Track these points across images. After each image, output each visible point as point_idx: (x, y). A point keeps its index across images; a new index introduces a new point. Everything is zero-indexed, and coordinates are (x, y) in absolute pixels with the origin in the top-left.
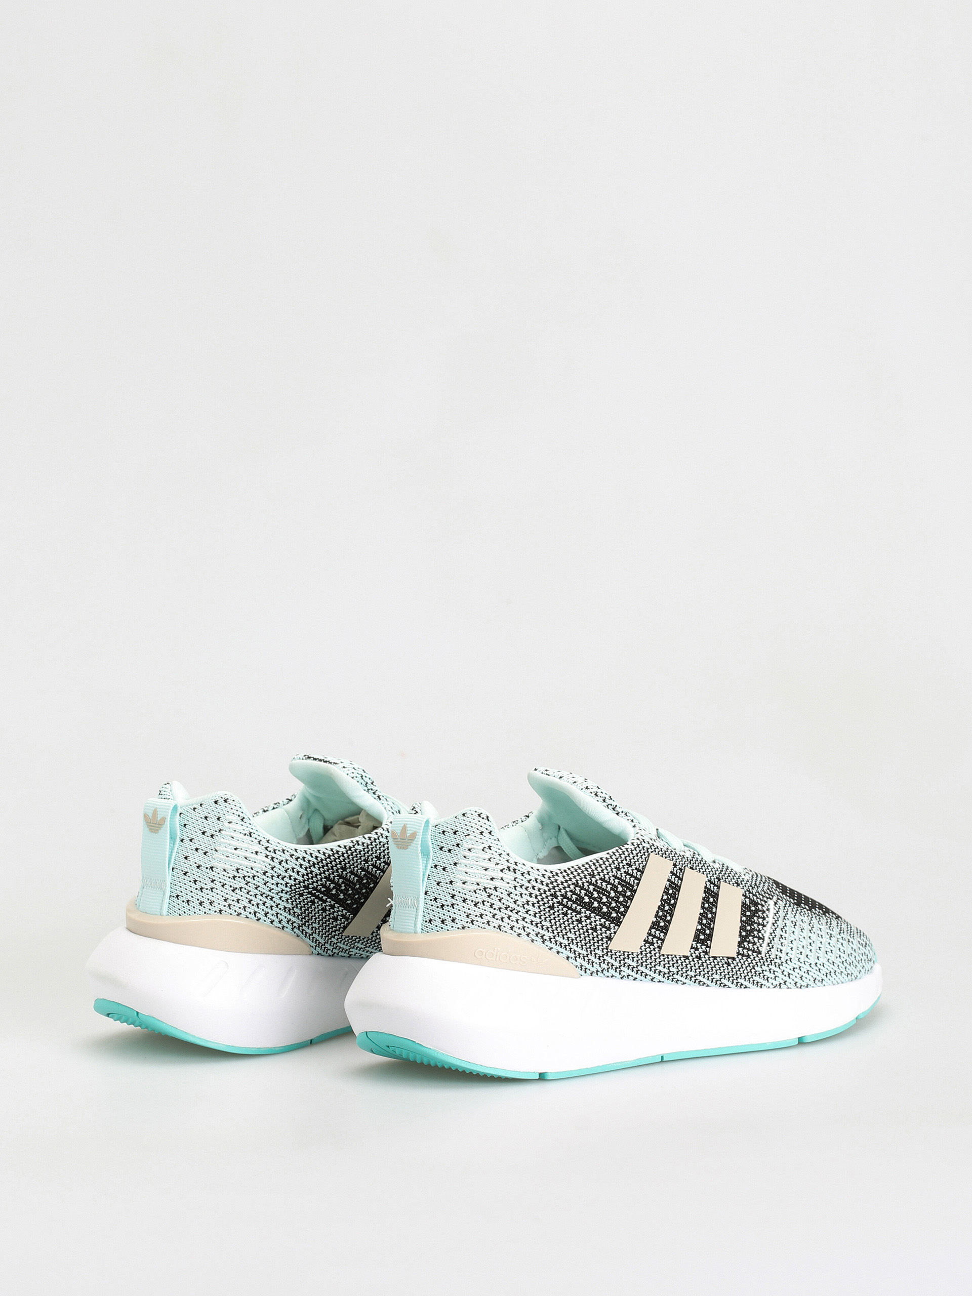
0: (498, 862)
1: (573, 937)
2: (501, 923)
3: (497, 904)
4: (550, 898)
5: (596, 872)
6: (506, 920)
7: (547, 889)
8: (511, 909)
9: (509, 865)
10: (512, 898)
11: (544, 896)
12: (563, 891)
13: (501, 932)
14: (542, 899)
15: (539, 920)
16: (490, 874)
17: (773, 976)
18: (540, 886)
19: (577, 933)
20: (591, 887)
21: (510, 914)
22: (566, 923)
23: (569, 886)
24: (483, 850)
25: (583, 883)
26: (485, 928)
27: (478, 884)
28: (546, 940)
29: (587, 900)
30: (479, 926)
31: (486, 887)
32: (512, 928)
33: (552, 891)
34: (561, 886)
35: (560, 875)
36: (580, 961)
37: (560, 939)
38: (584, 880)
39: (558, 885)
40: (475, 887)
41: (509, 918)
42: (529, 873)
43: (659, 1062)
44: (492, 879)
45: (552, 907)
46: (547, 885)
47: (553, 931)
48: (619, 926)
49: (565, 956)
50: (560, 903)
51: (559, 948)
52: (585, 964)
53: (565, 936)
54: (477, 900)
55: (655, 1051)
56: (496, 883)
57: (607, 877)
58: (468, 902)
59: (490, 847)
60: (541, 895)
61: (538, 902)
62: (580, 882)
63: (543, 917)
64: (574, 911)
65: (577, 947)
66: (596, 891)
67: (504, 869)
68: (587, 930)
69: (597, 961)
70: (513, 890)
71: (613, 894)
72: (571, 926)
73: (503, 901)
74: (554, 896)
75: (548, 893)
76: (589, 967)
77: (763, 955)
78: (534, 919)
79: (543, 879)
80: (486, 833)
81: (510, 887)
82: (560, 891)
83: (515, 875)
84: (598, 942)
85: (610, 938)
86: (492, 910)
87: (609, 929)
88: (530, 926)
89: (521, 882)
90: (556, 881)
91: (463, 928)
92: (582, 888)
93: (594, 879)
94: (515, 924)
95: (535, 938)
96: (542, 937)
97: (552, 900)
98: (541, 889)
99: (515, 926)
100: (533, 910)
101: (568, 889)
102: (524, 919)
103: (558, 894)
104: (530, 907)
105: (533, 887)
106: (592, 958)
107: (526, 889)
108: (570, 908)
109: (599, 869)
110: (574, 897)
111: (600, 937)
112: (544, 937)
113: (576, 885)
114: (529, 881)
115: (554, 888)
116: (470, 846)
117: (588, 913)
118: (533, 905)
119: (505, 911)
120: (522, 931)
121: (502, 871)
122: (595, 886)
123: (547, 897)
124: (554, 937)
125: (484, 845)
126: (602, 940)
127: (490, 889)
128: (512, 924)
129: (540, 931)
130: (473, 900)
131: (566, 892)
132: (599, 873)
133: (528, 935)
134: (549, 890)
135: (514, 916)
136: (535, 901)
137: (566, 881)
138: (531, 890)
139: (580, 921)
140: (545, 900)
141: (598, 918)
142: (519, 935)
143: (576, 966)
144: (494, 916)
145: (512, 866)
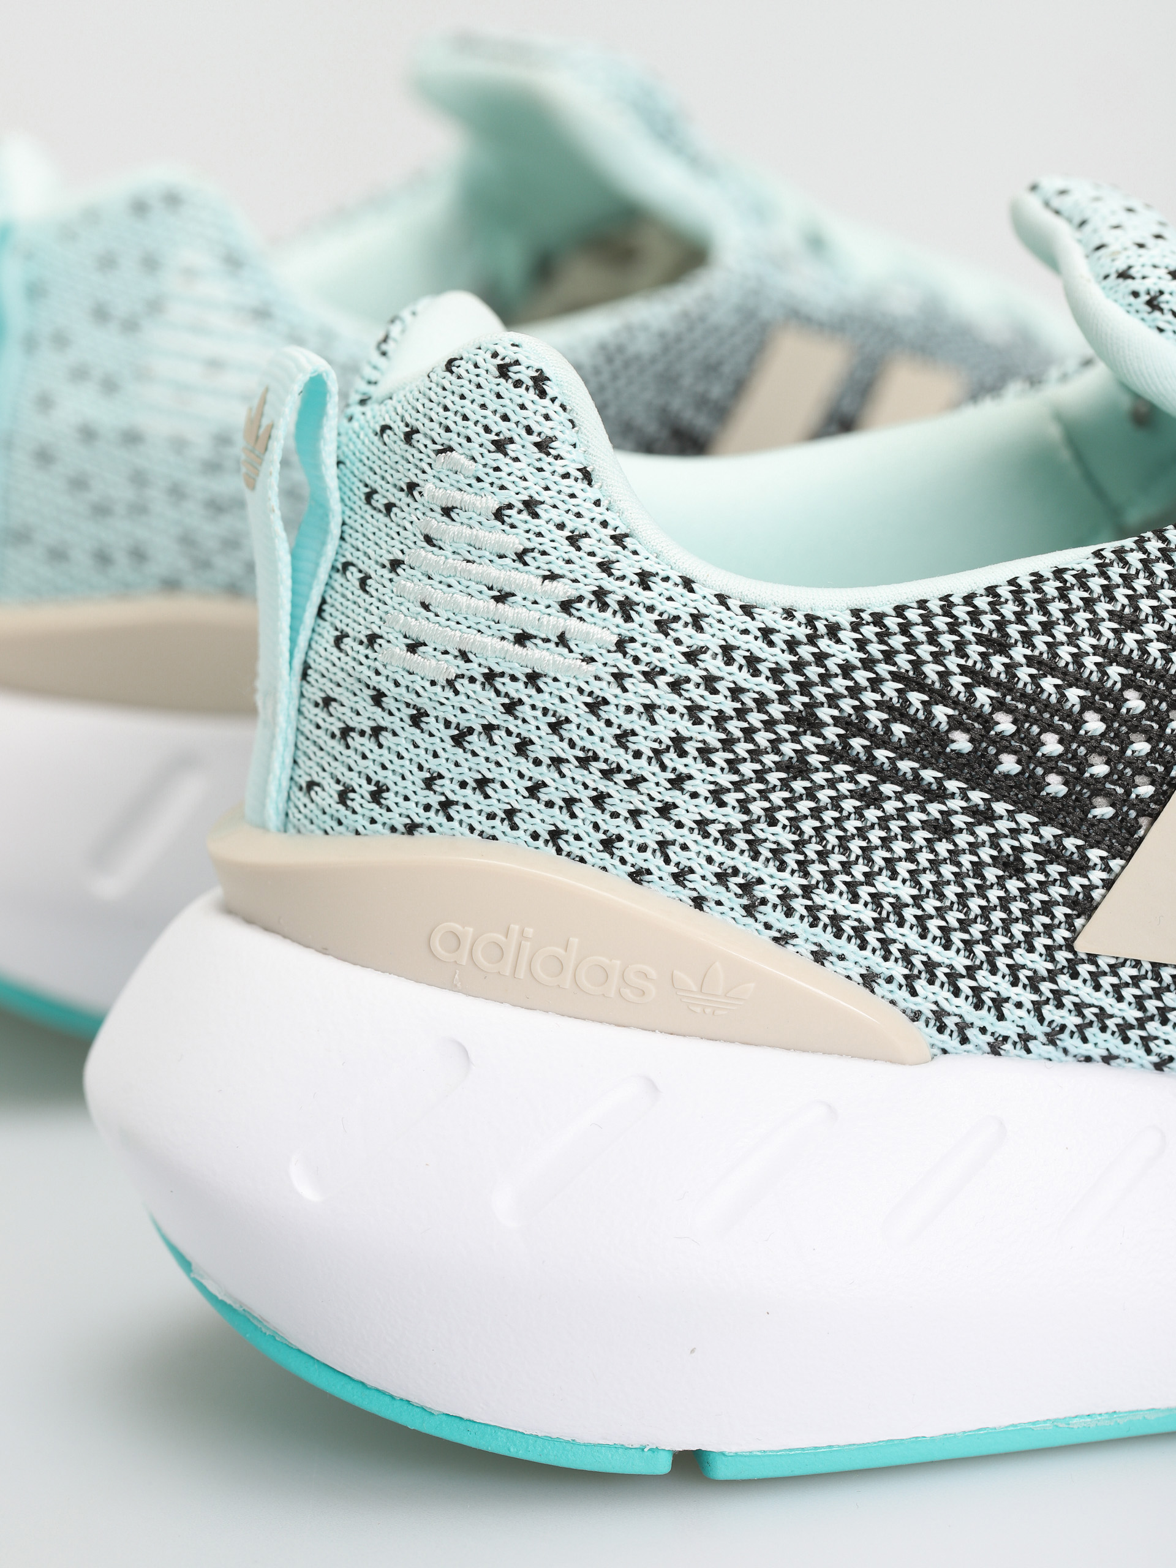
0: (557, 571)
1: (906, 892)
2: (561, 819)
3: (546, 745)
4: (783, 730)
5: (1014, 630)
6: (586, 810)
7: (770, 689)
8: (605, 767)
9: (608, 583)
10: (609, 723)
11: (755, 719)
12: (847, 705)
13: (563, 857)
14: (749, 733)
15: (736, 819)
16: (515, 615)
18: (743, 678)
19: (927, 879)
20: (983, 695)
21: (604, 786)
22: (875, 836)
23: (876, 683)
24: (499, 515)
25: (944, 675)
26: (494, 838)
27: (464, 656)
28: (764, 902)
29: (961, 742)
30: (472, 829)
31: (498, 669)
32: (608, 844)
33: (798, 701)
34: (839, 684)
35: (846, 635)
36: (930, 995)
37: (836, 902)
38: (952, 662)
39: (825, 679)
40: (452, 666)
41: (599, 800)
42: (697, 621)
44: (522, 639)
45: (798, 768)
46: (776, 674)
47: (803, 866)
48: (1128, 858)
49: (856, 972)
50: (835, 754)
51: (826, 939)
52: (962, 1007)
53: (864, 892)
54: (464, 721)
56: (538, 656)
57: (1065, 653)
58: (430, 724)
59: (531, 506)
60: (741, 713)
61: (728, 744)
62: (931, 670)
63: (757, 808)
64: (914, 784)
65: (923, 936)
66: (1010, 710)
67: (580, 599)
68: (978, 868)
69: (1027, 997)
70: (610, 691)
71: (1094, 724)
72: (899, 848)
73: (570, 731)
74: (807, 722)
75: (776, 710)
76: (986, 1017)
78: (709, 810)
79: (759, 648)
80: (524, 447)
81: (597, 678)
82: (833, 699)
83: (627, 630)
84: (1027, 916)
85: (1084, 906)
86: (525, 766)
87: (1081, 867)
88: (691, 838)
89: (655, 658)
90: (820, 658)
91: (411, 828)
92: (942, 696)
93: (998, 662)
94: (624, 828)
95: (713, 892)
96: (746, 888)
97: (795, 737)
98: (743, 690)
99: (627, 837)
100: (702, 778)
101: (869, 698)
102: (665, 810)
103: (825, 714)
104: (691, 765)
105: (710, 682)
106: (998, 984)
107: (676, 686)
108: (892, 775)
109: (1034, 620)
110: (899, 730)
111: (1037, 898)
112: (759, 891)
113: (913, 681)
114: (692, 657)
115: (805, 687)
116: (454, 497)
117: (977, 797)
118: (705, 753)
119: (580, 774)
120: (654, 862)
121: (566, 606)
122: (1007, 686)
123: (770, 724)
124: (807, 891)
125: (504, 497)
126: (1047, 908)
127: (514, 678)
128: (612, 827)
129: (744, 863)
130: (451, 718)
131: (861, 708)
132: (1027, 637)
133: (679, 877)
134: (784, 696)
135: (621, 798)
136: (713, 737)
137: (868, 664)
138: (696, 693)
139: (942, 829)
140: (763, 738)
141: (1025, 819)
142: (638, 876)
143: (916, 1016)
144: (534, 790)
145: (618, 591)
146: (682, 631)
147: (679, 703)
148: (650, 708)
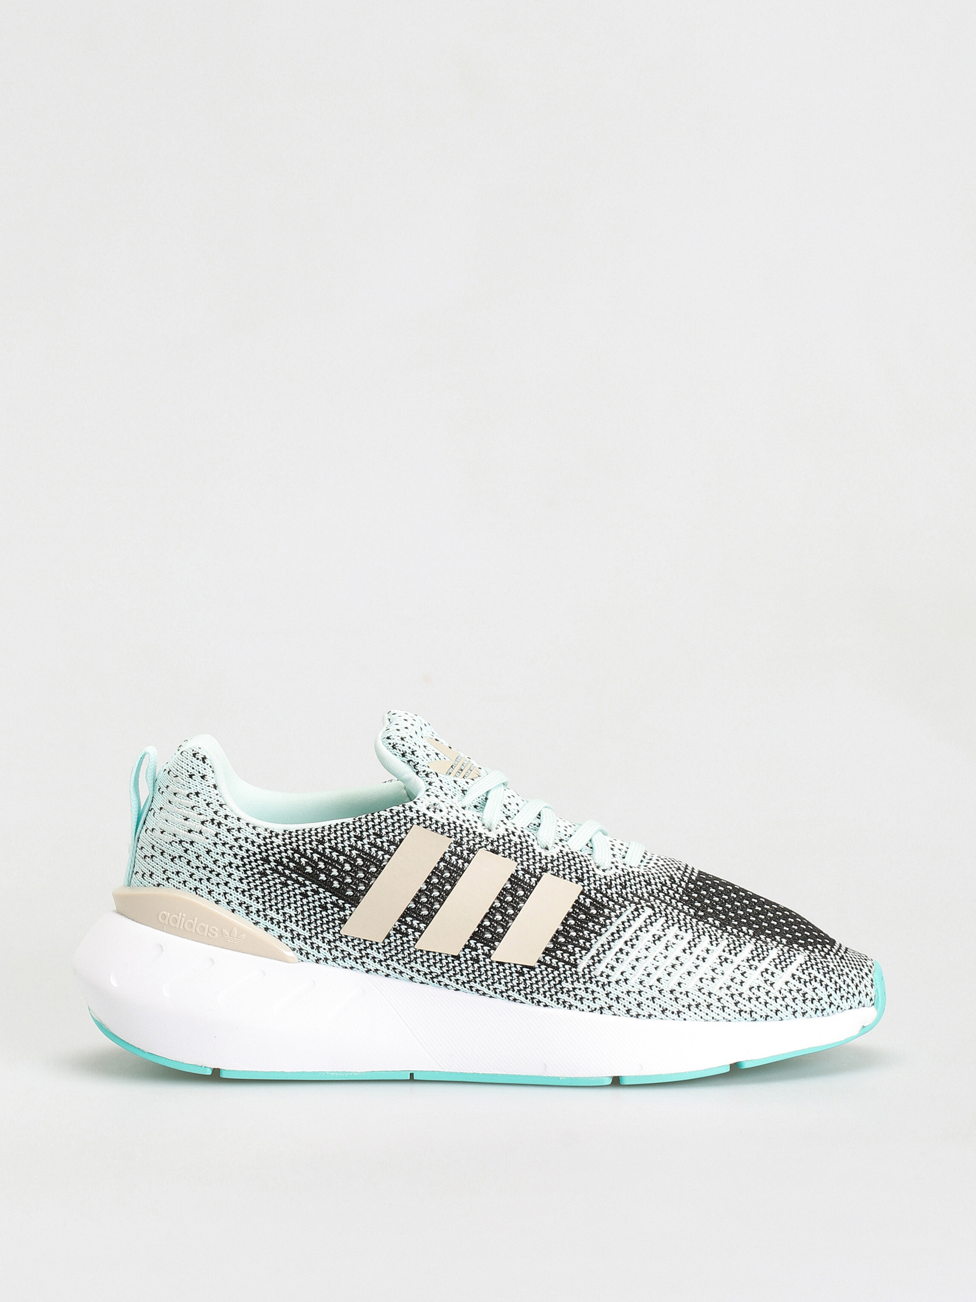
0: (202, 813)
1: (293, 913)
2: (197, 884)
3: (195, 862)
4: (260, 862)
5: (326, 838)
6: (205, 882)
7: (257, 850)
8: (210, 870)
9: (215, 817)
10: (212, 857)
11: (252, 858)
12: (277, 856)
13: (197, 895)
14: (250, 862)
15: (246, 888)
16: (189, 824)
17: (591, 997)
18: (250, 847)
19: (299, 910)
20: (316, 856)
21: (210, 875)
22: (286, 896)
23: (286, 851)
24: (189, 796)
25: (305, 850)
26: (180, 888)
27: (175, 835)
28: (252, 912)
29: (309, 870)
30: (174, 885)
31: (183, 840)
32: (210, 893)
33: (264, 854)
34: (276, 850)
35: (280, 837)
36: (298, 944)
37: (272, 914)
38: (308, 846)
39: (272, 849)
40: (172, 838)
41: (208, 879)
42: (239, 829)
43: (408, 1080)
44: (190, 831)
45: (263, 874)
46: (259, 846)
47: (264, 903)
48: (356, 907)
49: (277, 935)
50: (274, 871)
51: (269, 924)
52: (307, 947)
53: (281, 911)
54: (173, 854)
55: (402, 1065)
56: (194, 836)
57: (340, 846)
59: (197, 794)
60: (248, 857)
61: (244, 865)
62: (302, 848)
63: (252, 885)
64: (297, 882)
65: (297, 926)
66: (323, 861)
67: (207, 821)
68: (315, 907)
69: (327, 947)
70: (212, 848)
71: (347, 867)
72: (292, 900)
73: (201, 859)
74: (266, 860)
75: (258, 856)
76: (313, 952)
77: (580, 969)
78: (238, 884)
79: (255, 839)
80: (197, 777)
81: (209, 844)
82: (274, 855)
83: (218, 830)
84: (328, 923)
85: (344, 921)
86: (189, 868)
87: (344, 909)
88: (233, 892)
89: (226, 839)
90: (272, 843)
91: (158, 885)
92: (304, 855)
93: (321, 847)
94: (214, 888)
95: (237, 908)
96: (247, 908)
97: (263, 865)
98: (249, 850)
99: (215, 891)
100: (237, 874)
101: (284, 855)
102: (226, 884)
103: (271, 858)
104: (233, 871)
105: (240, 847)
106: (317, 941)
107: (231, 848)
108: (291, 878)
109: (333, 836)
110: (292, 865)
111: (330, 918)
112: (250, 909)
113: (297, 851)
114: (236, 840)
115: (266, 851)
116: (177, 790)
117: (315, 886)
118: (238, 867)
119: (203, 871)
120: (222, 898)
121: (203, 823)
122: (323, 854)
123: (256, 861)
124: (264, 910)
125: (190, 791)
126: (334, 920)
127: (187, 843)
128: (211, 887)
129: (247, 900)
131: (281, 858)
132: (330, 841)
133: (228, 903)
134: (260, 853)
135: (214, 880)
136: (240, 863)
137: (285, 845)
138: (236, 850)
139: (304, 895)
140: (254, 864)
141: (328, 894)
142: (217, 902)
143: (293, 949)
144: (191, 876)
145: (218, 819)
146: (235, 832)
147: (231, 853)
148: (223, 854)
